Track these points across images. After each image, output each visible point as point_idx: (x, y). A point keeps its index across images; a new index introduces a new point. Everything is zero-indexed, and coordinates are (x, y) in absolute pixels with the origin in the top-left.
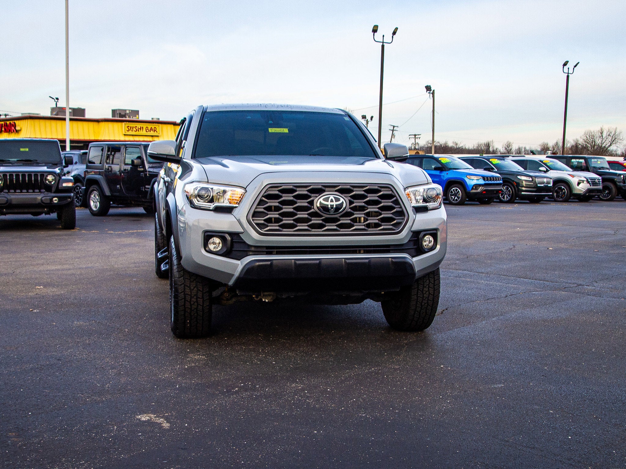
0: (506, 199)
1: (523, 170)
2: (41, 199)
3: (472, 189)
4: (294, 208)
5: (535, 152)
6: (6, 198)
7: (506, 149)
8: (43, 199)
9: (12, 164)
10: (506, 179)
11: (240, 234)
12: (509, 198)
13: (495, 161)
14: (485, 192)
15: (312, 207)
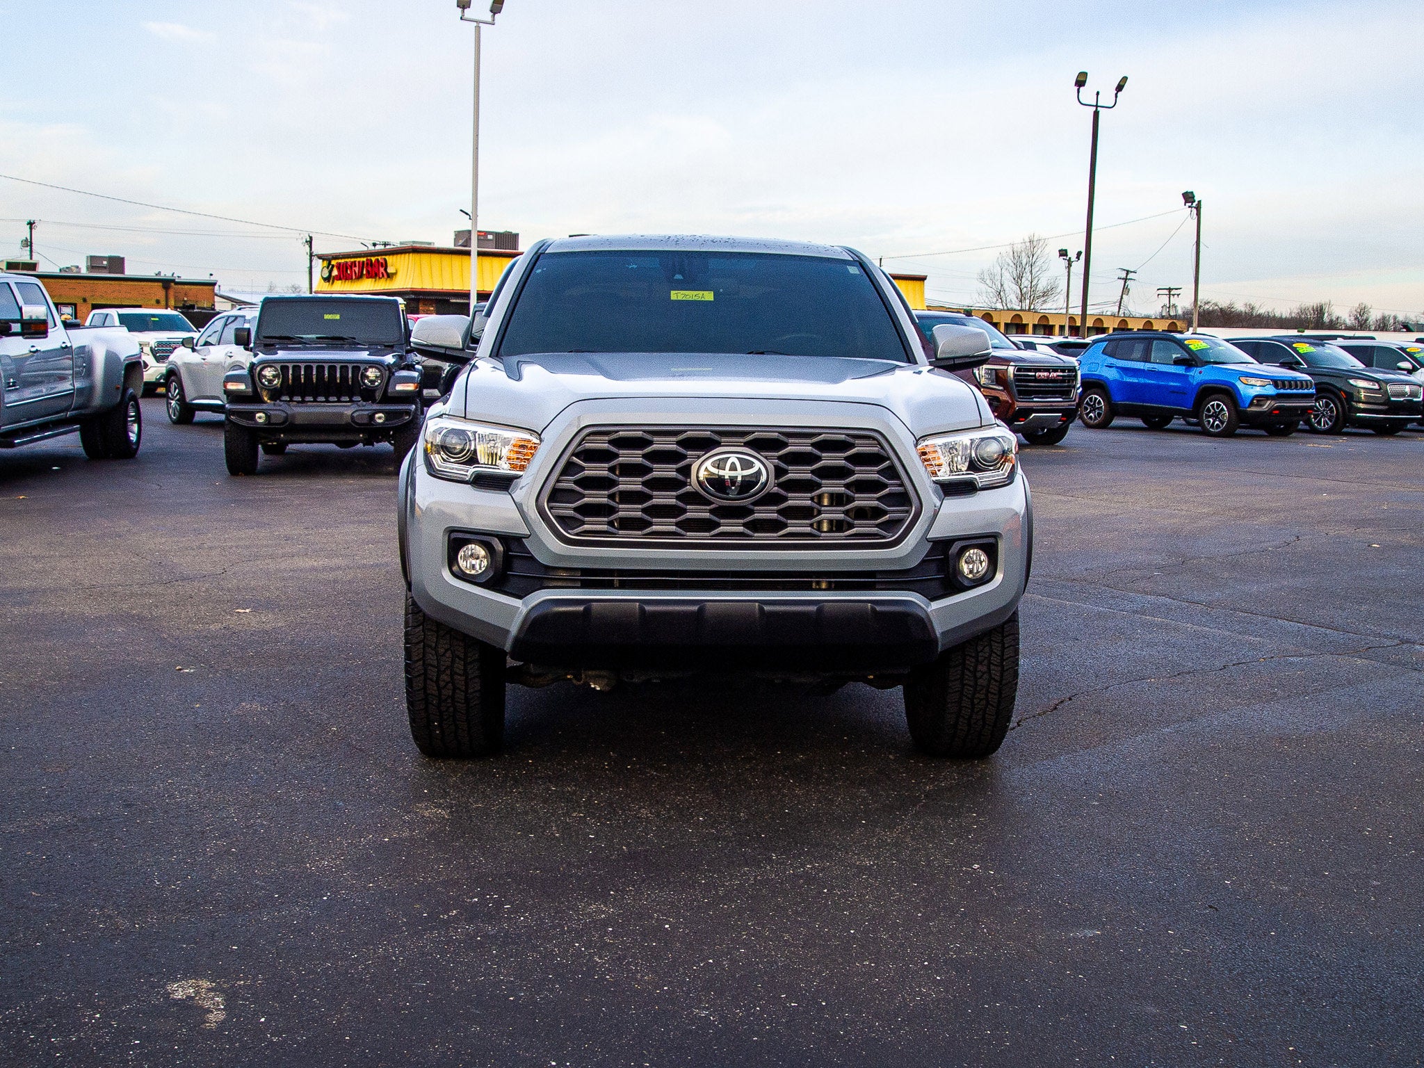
0: (1324, 426)
1: (1361, 366)
2: (352, 417)
3: (1251, 404)
4: (644, 484)
5: (1411, 327)
6: (286, 413)
7: (1356, 318)
8: (355, 415)
9: (305, 345)
10: (1323, 386)
11: (524, 540)
12: (1330, 423)
13: (1304, 348)
14: (1277, 412)
15: (689, 480)
